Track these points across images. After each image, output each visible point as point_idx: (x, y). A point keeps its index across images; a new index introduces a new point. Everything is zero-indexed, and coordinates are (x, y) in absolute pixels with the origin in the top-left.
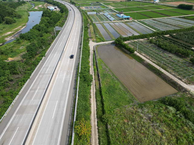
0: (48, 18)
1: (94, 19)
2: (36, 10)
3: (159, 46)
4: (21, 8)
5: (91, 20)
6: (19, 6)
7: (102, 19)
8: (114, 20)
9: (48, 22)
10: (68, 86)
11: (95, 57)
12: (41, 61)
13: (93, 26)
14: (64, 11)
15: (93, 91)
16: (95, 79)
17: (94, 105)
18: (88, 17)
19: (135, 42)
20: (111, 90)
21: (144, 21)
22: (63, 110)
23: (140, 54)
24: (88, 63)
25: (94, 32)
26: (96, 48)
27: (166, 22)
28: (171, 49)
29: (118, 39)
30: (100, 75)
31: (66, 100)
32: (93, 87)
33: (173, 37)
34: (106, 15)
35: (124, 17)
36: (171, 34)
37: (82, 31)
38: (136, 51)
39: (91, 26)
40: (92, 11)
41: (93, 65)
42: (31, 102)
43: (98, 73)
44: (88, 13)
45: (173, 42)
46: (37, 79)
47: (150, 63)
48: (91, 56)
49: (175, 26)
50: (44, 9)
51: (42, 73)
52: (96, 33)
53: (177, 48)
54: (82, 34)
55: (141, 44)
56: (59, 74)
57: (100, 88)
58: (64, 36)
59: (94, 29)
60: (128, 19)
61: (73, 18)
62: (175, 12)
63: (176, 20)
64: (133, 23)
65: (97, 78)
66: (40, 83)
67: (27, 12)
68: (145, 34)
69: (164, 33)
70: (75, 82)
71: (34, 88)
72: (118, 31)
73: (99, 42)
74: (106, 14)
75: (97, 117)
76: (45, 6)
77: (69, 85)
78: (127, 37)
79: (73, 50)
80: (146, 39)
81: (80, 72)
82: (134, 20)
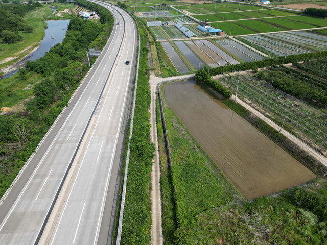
0: (78, 32)
1: (159, 34)
2: (59, 18)
3: (276, 86)
4: (33, 15)
5: (153, 36)
6: (30, 11)
7: (172, 35)
8: (194, 36)
9: (78, 41)
10: (108, 167)
11: (160, 105)
12: (60, 116)
13: (156, 46)
14: (106, 19)
15: (155, 174)
16: (159, 150)
17: (157, 205)
18: (148, 30)
19: (231, 77)
20: (190, 173)
21: (245, 37)
22: (96, 222)
23: (242, 100)
24: (147, 118)
25: (157, 57)
26: (162, 87)
27: (284, 40)
28: (298, 92)
29: (201, 71)
30: (168, 142)
31: (101, 199)
32: (156, 167)
33: (299, 68)
34: (179, 27)
35: (210, 31)
36: (295, 62)
37: (137, 57)
38: (235, 95)
39: (153, 47)
40: (155, 20)
41: (157, 122)
42: (32, 205)
43: (165, 137)
44: (148, 23)
45: (300, 76)
46: (49, 153)
47: (261, 118)
48: (153, 104)
49: (300, 46)
50: (72, 15)
51: (60, 140)
52: (162, 59)
53: (309, 90)
54: (137, 63)
55: (243, 81)
56: (92, 142)
57: (169, 168)
58: (104, 66)
59: (158, 53)
60: (217, 33)
61: (121, 33)
62: (299, 22)
63: (302, 37)
64: (226, 41)
65: (164, 147)
66: (55, 162)
67: (43, 21)
68: (249, 62)
69: (283, 61)
70: (120, 160)
71: (42, 172)
72: (201, 56)
73: (168, 76)
74: (179, 25)
75: (163, 233)
76: (74, 10)
77: (109, 165)
78: (218, 68)
79: (120, 93)
80: (251, 70)
81: (130, 137)
82: (228, 36)
